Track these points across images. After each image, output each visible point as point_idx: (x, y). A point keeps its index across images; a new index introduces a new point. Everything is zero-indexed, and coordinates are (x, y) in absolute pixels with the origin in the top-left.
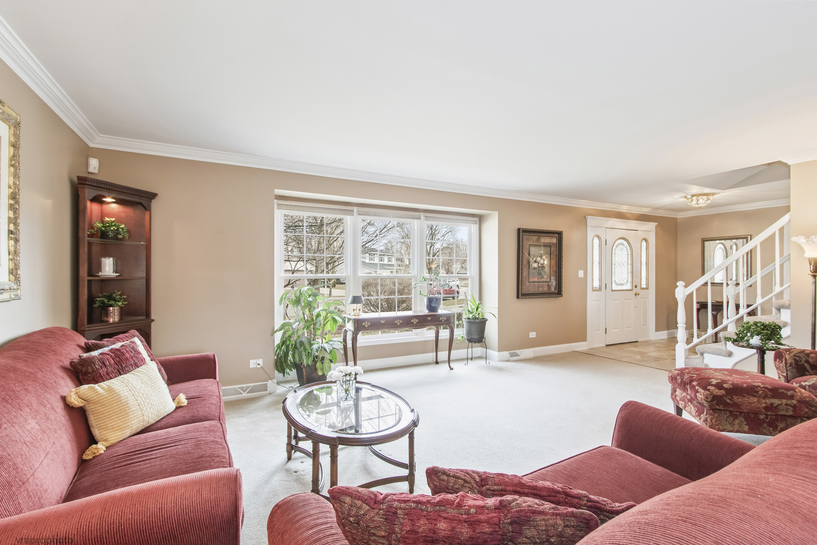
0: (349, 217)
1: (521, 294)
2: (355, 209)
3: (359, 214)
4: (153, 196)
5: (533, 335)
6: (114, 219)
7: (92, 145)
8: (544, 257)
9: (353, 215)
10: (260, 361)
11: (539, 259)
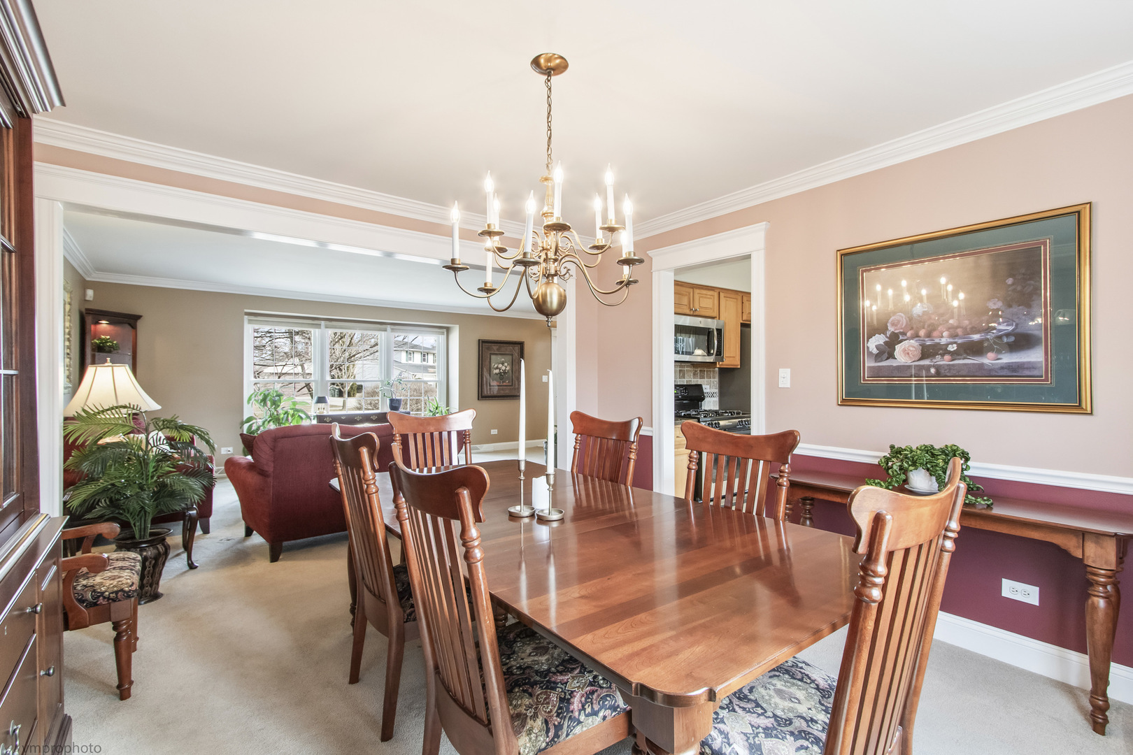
0: (317, 330)
1: (482, 396)
2: (323, 323)
3: (326, 327)
4: (139, 317)
5: (494, 432)
6: (108, 337)
7: (88, 279)
8: (506, 364)
9: (320, 328)
10: (231, 449)
11: (500, 366)
